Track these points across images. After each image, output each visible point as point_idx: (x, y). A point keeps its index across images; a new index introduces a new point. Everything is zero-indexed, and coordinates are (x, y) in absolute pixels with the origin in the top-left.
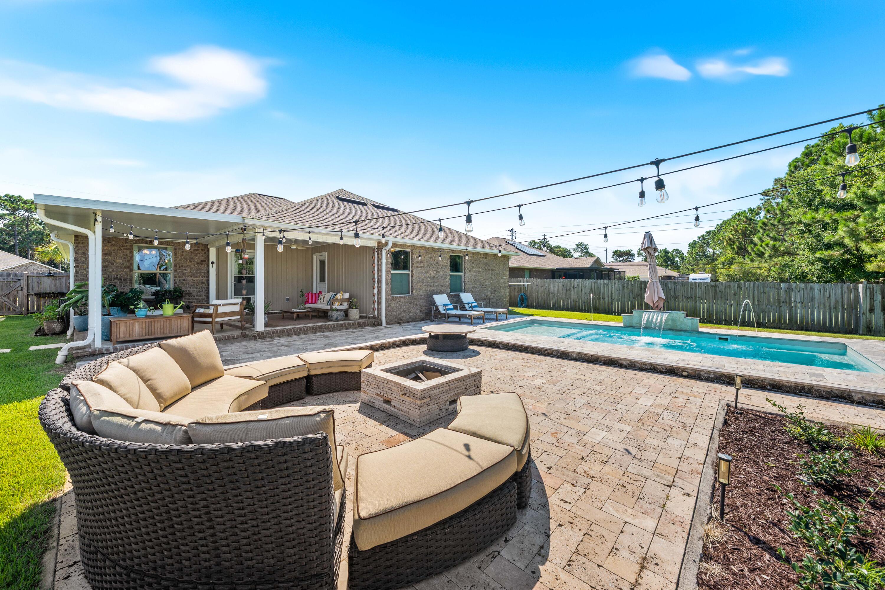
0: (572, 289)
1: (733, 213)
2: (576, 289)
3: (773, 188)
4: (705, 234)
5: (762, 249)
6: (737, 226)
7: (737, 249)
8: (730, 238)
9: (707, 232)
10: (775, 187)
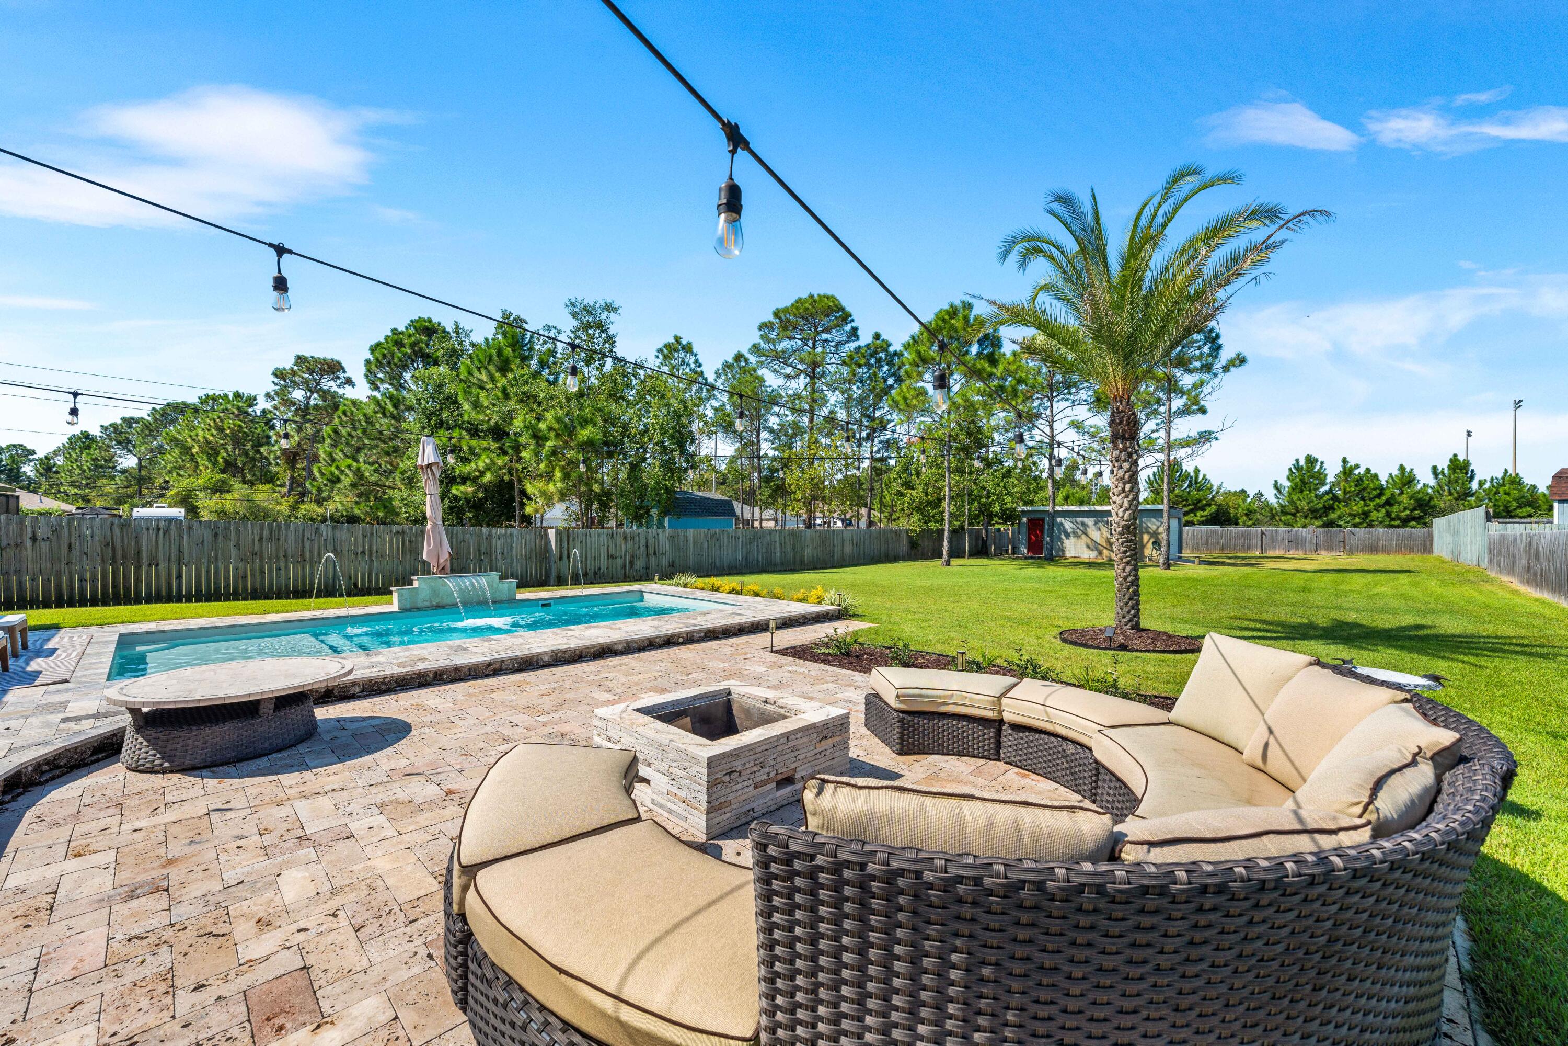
0: (29, 543)
1: (202, 393)
2: (45, 546)
3: (292, 369)
4: (119, 422)
5: (337, 472)
6: (222, 421)
7: (223, 465)
8: (208, 442)
9: (124, 420)
10: (295, 368)
